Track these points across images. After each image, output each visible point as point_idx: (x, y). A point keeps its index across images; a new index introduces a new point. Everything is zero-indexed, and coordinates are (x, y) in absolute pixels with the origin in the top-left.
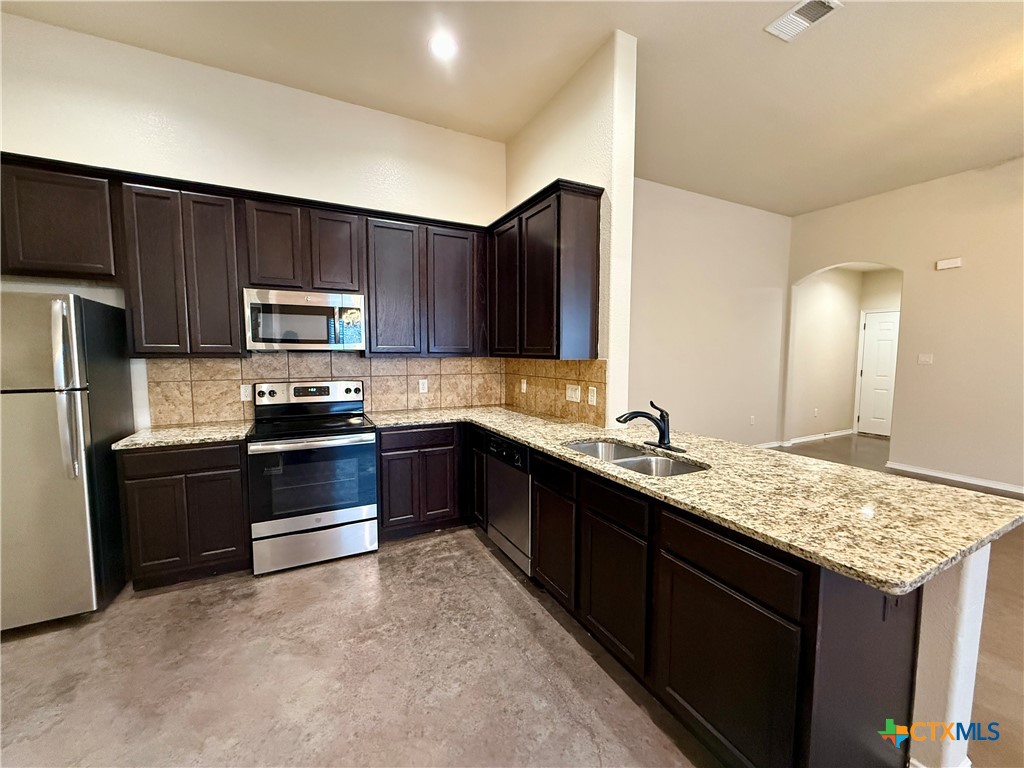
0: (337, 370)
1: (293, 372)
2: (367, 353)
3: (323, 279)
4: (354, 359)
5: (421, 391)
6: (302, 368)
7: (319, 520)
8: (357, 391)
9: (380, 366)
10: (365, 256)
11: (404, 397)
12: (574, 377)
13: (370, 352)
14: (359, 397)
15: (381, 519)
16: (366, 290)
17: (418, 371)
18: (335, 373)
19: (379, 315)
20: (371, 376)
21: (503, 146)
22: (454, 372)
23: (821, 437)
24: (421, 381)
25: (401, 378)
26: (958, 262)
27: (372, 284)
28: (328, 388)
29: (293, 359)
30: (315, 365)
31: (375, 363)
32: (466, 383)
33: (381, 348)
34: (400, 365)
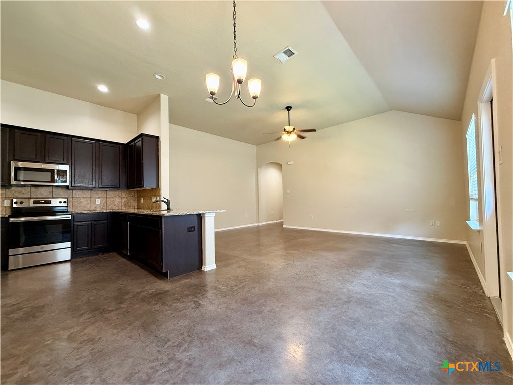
0: (55, 194)
1: (32, 194)
2: (70, 187)
3: (50, 159)
4: (64, 190)
5: (97, 203)
6: (37, 193)
7: (42, 248)
8: (65, 202)
9: (76, 193)
10: (70, 152)
11: (89, 206)
12: (154, 194)
13: (71, 186)
14: (66, 204)
15: (73, 248)
16: (70, 164)
17: (95, 195)
18: (54, 196)
19: (76, 173)
20: (72, 197)
21: (136, 115)
22: (113, 196)
23: (275, 221)
24: (97, 199)
25: (87, 198)
26: (292, 163)
27: (73, 161)
28: (50, 201)
29: (33, 189)
30: (44, 192)
31: (74, 192)
32: (118, 200)
33: (76, 185)
34: (87, 193)
